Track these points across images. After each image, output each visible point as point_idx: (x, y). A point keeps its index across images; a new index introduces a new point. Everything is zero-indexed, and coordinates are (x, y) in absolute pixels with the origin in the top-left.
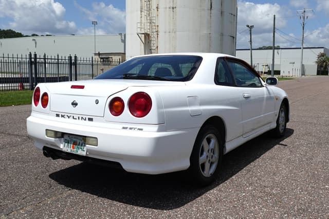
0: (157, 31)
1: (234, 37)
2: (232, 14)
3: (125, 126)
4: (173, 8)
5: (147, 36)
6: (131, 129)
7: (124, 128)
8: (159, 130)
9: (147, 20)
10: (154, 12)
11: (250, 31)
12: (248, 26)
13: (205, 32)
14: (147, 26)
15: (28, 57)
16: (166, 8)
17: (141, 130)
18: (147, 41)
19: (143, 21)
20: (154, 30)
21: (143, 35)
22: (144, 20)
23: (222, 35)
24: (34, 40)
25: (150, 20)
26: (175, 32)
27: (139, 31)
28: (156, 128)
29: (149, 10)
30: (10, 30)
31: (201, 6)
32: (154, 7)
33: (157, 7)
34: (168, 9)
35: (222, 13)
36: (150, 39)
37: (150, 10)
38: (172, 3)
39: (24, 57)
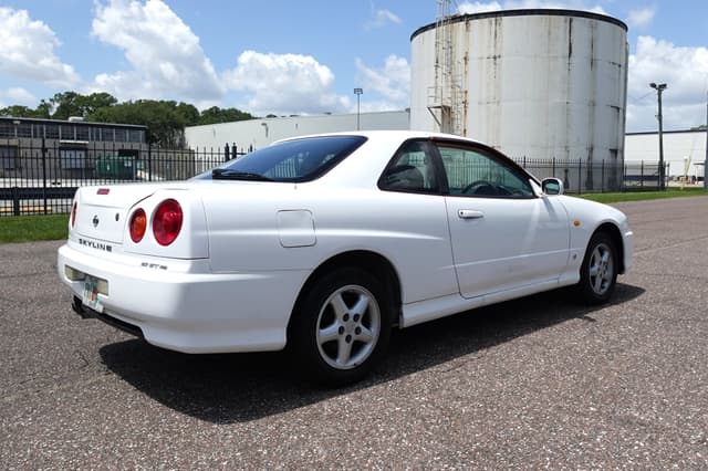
0: (465, 102)
1: (618, 109)
2: (614, 63)
3: (145, 261)
4: (495, 58)
5: (446, 110)
6: (152, 266)
7: (143, 264)
8: (193, 271)
9: (447, 81)
10: (459, 68)
11: (660, 94)
12: (653, 86)
13: (558, 98)
14: (447, 93)
15: (223, 151)
16: (481, 58)
17: (165, 268)
18: (446, 120)
19: (440, 84)
20: (460, 100)
21: (440, 110)
22: (442, 83)
23: (593, 104)
24: (264, 124)
25: (452, 81)
26: (498, 102)
27: (432, 103)
28: (187, 265)
29: (450, 63)
30: (233, 109)
31: (549, 52)
32: (459, 56)
33: (465, 59)
34: (485, 60)
35: (593, 62)
36: (452, 116)
37: (452, 63)
38: (492, 49)
39: (215, 151)
